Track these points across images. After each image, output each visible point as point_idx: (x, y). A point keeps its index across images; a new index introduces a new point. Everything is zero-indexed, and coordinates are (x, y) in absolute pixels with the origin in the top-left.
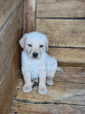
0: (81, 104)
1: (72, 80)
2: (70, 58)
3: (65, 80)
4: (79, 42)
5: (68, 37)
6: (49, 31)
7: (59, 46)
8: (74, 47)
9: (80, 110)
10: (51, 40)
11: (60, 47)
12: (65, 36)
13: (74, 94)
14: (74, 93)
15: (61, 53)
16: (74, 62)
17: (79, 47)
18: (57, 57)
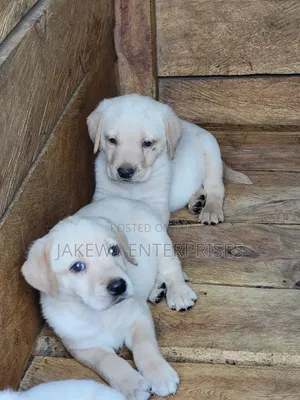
0: (286, 222)
1: (268, 165)
2: (267, 109)
3: (244, 165)
4: (294, 55)
5: (256, 41)
6: (196, 27)
7: (230, 74)
8: (280, 72)
9: (282, 235)
10: (203, 55)
11: (232, 76)
12: (248, 39)
13: (269, 199)
14: (267, 196)
15: (237, 96)
16: (282, 123)
17: (293, 72)
18: (226, 109)
